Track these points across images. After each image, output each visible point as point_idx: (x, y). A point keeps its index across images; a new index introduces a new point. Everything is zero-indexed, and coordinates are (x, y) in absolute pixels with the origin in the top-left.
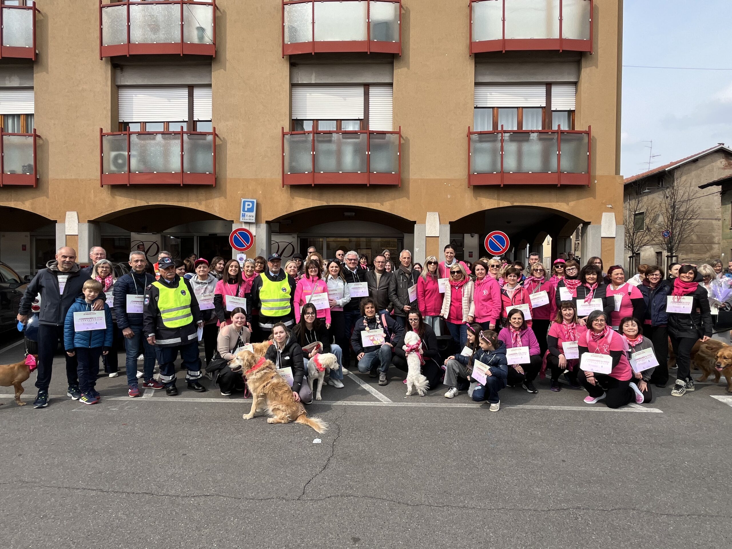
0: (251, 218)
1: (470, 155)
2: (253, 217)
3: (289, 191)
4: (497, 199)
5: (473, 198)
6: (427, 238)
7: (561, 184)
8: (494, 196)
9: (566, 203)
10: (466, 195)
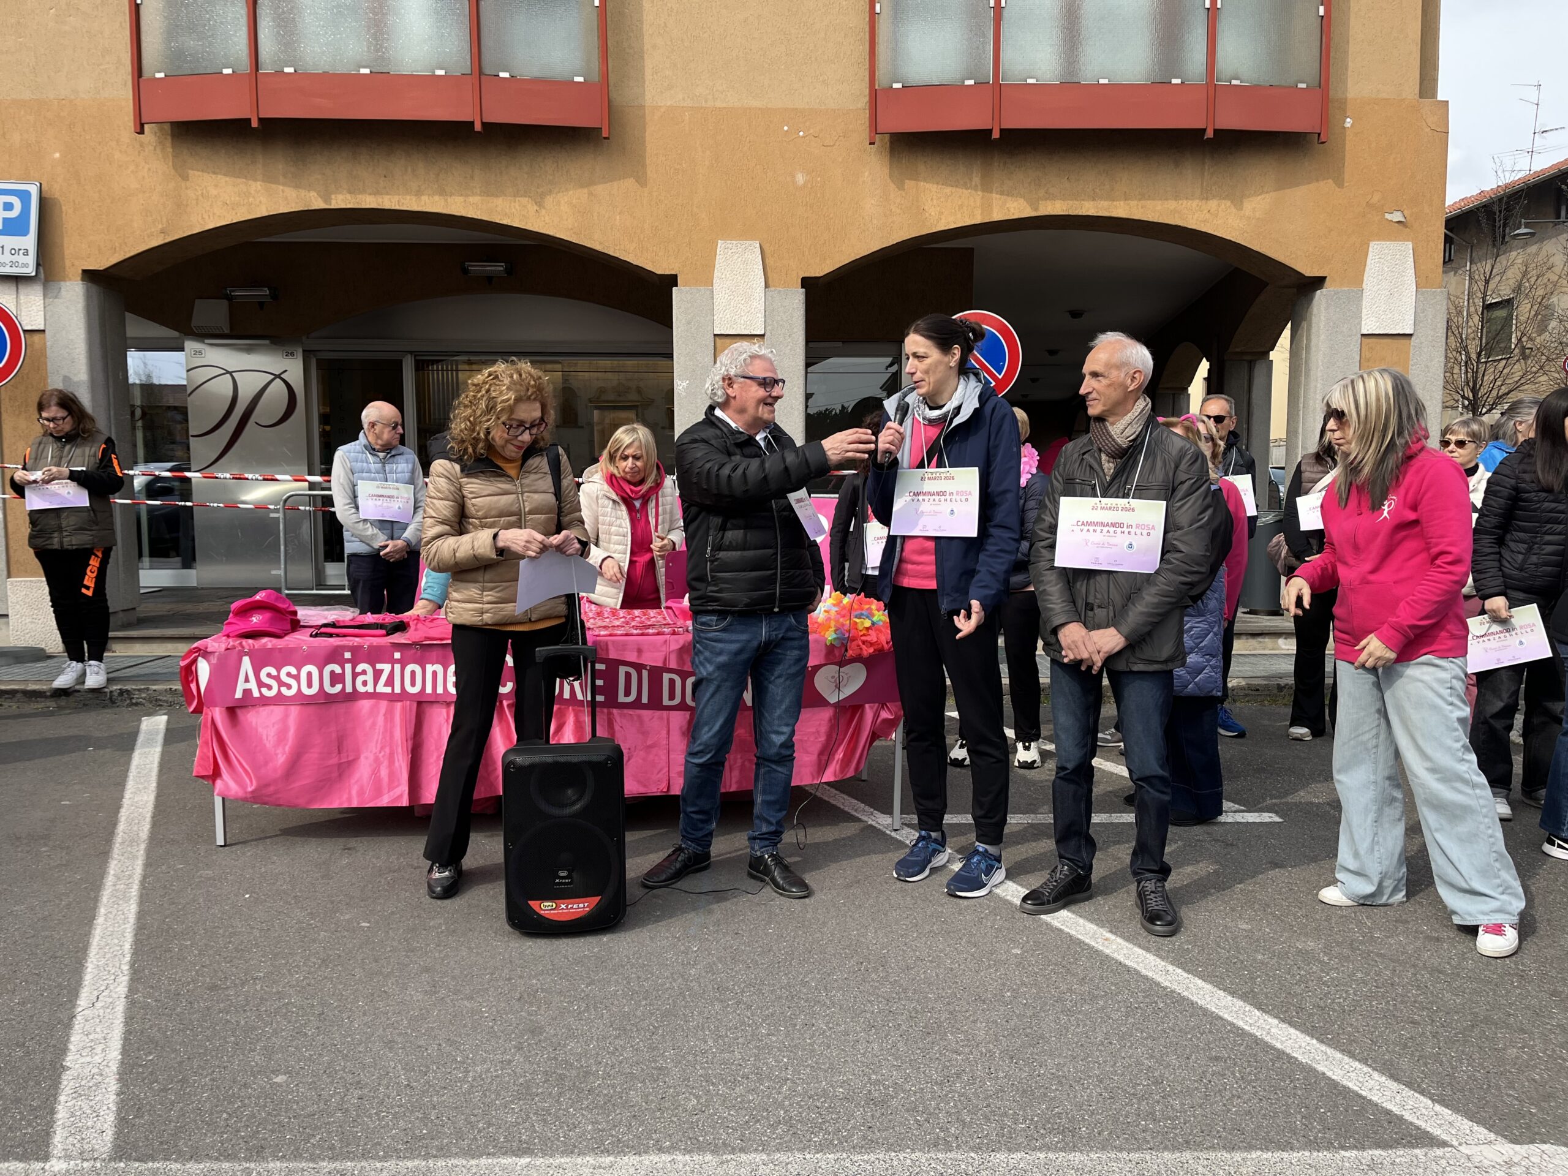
0: (21, 259)
1: (878, 9)
2: (26, 253)
3: (170, 150)
4: (983, 191)
5: (892, 186)
6: (717, 339)
7: (1217, 127)
8: (971, 180)
9: (1238, 203)
10: (866, 174)
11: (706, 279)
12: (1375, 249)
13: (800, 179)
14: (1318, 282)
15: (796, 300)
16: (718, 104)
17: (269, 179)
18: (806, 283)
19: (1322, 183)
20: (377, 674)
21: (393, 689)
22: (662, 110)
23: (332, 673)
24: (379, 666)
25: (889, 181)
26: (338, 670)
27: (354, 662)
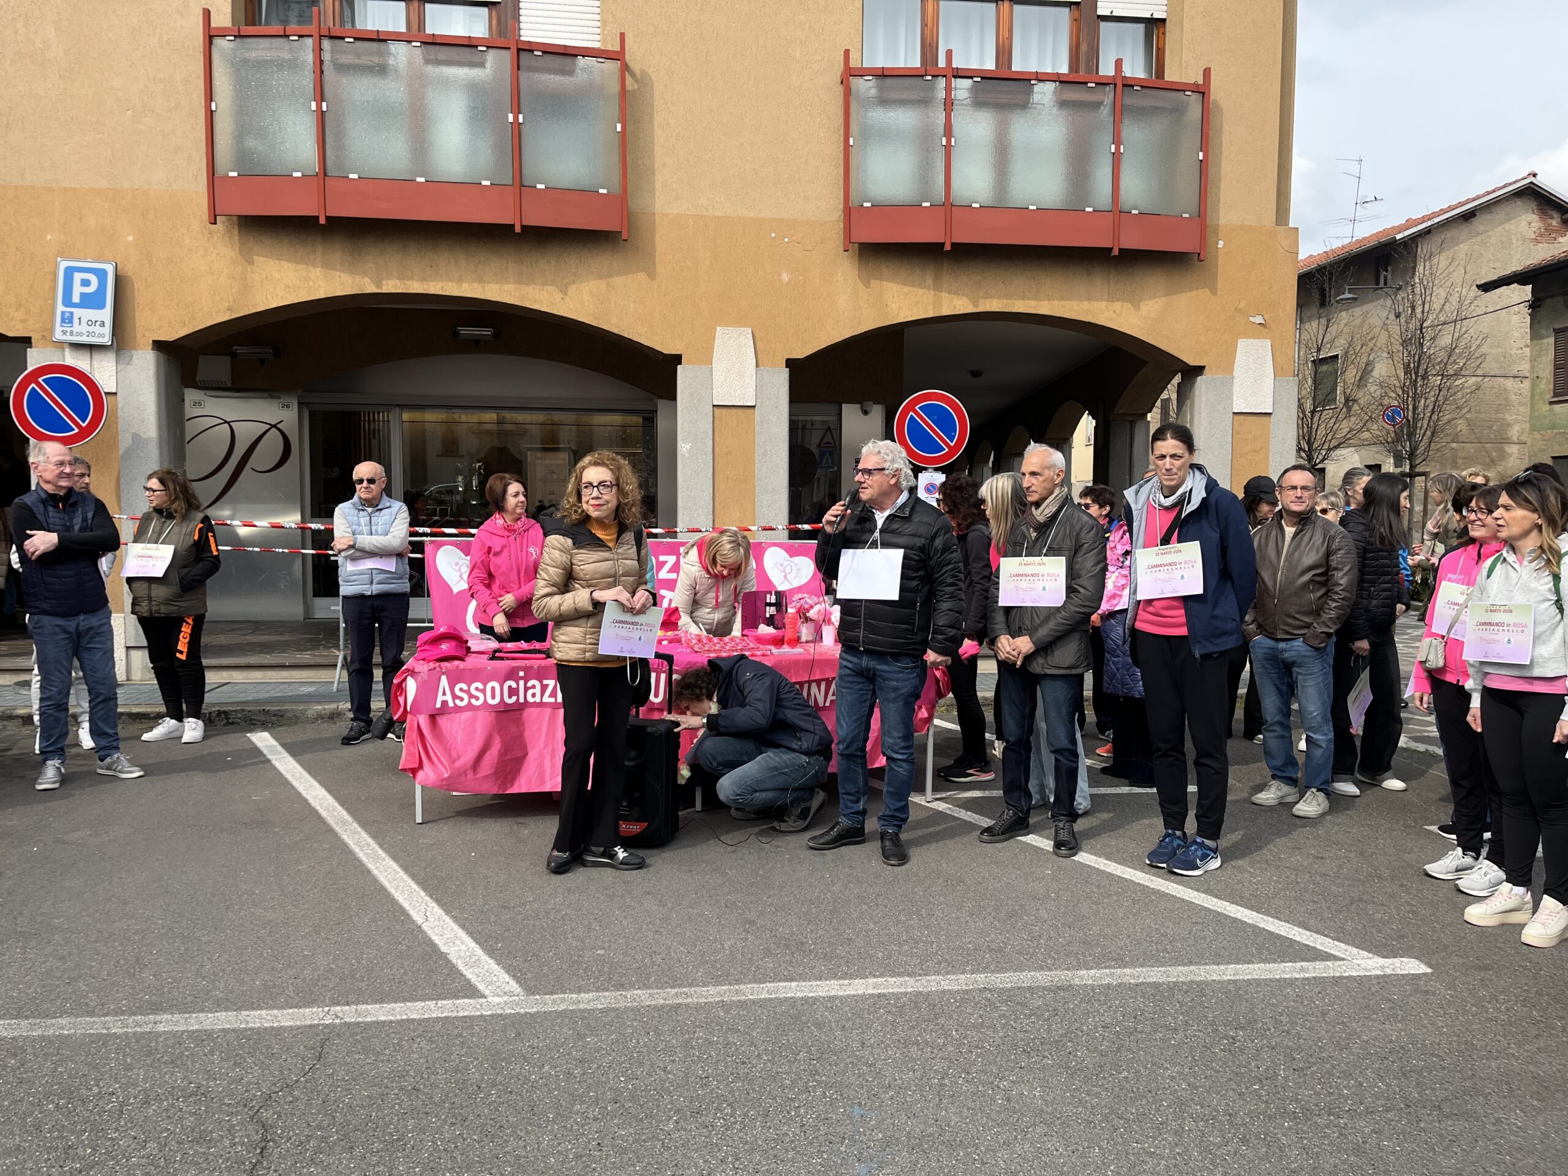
0: (97, 329)
1: (851, 143)
2: (103, 324)
3: (237, 238)
4: (935, 290)
5: (861, 285)
6: (715, 409)
7: (1122, 247)
8: (925, 281)
9: (1136, 306)
10: (840, 274)
11: (706, 358)
12: (1242, 343)
13: (785, 277)
14: (1199, 370)
15: (781, 379)
16: (717, 213)
17: (327, 265)
18: (790, 363)
19: (1200, 291)
20: (544, 688)
22: (671, 217)
23: (510, 687)
25: (858, 281)
26: (514, 685)
27: (526, 679)
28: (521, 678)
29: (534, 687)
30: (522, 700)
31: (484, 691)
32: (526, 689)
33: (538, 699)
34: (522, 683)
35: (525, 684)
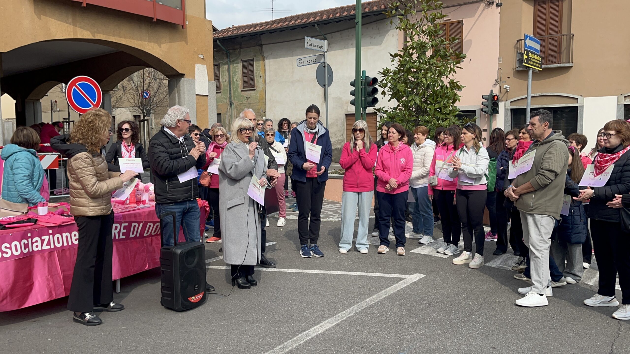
7: (157, 18)
8: (68, 19)
9: (160, 45)
10: (24, 9)
12: (197, 66)
14: (183, 75)
19: (182, 42)
20: (43, 241)
21: (50, 247)
23: (24, 243)
24: (43, 238)
25: (34, 14)
26: (26, 242)
27: (32, 238)
28: (29, 237)
29: (37, 241)
30: (31, 250)
31: (10, 248)
32: (32, 243)
33: (39, 248)
34: (30, 240)
35: (32, 240)
